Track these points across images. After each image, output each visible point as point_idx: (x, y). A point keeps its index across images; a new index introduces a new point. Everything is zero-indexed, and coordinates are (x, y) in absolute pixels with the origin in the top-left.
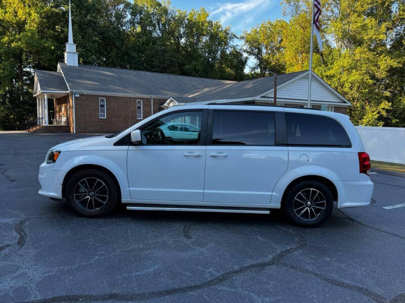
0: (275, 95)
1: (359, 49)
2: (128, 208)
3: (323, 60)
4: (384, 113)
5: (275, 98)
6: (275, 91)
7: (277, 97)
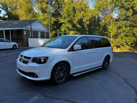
0: (31, 28)
1: (46, 14)
2: (75, 76)
3: (34, 16)
4: (54, 34)
5: (31, 29)
6: (31, 26)
7: (32, 28)
